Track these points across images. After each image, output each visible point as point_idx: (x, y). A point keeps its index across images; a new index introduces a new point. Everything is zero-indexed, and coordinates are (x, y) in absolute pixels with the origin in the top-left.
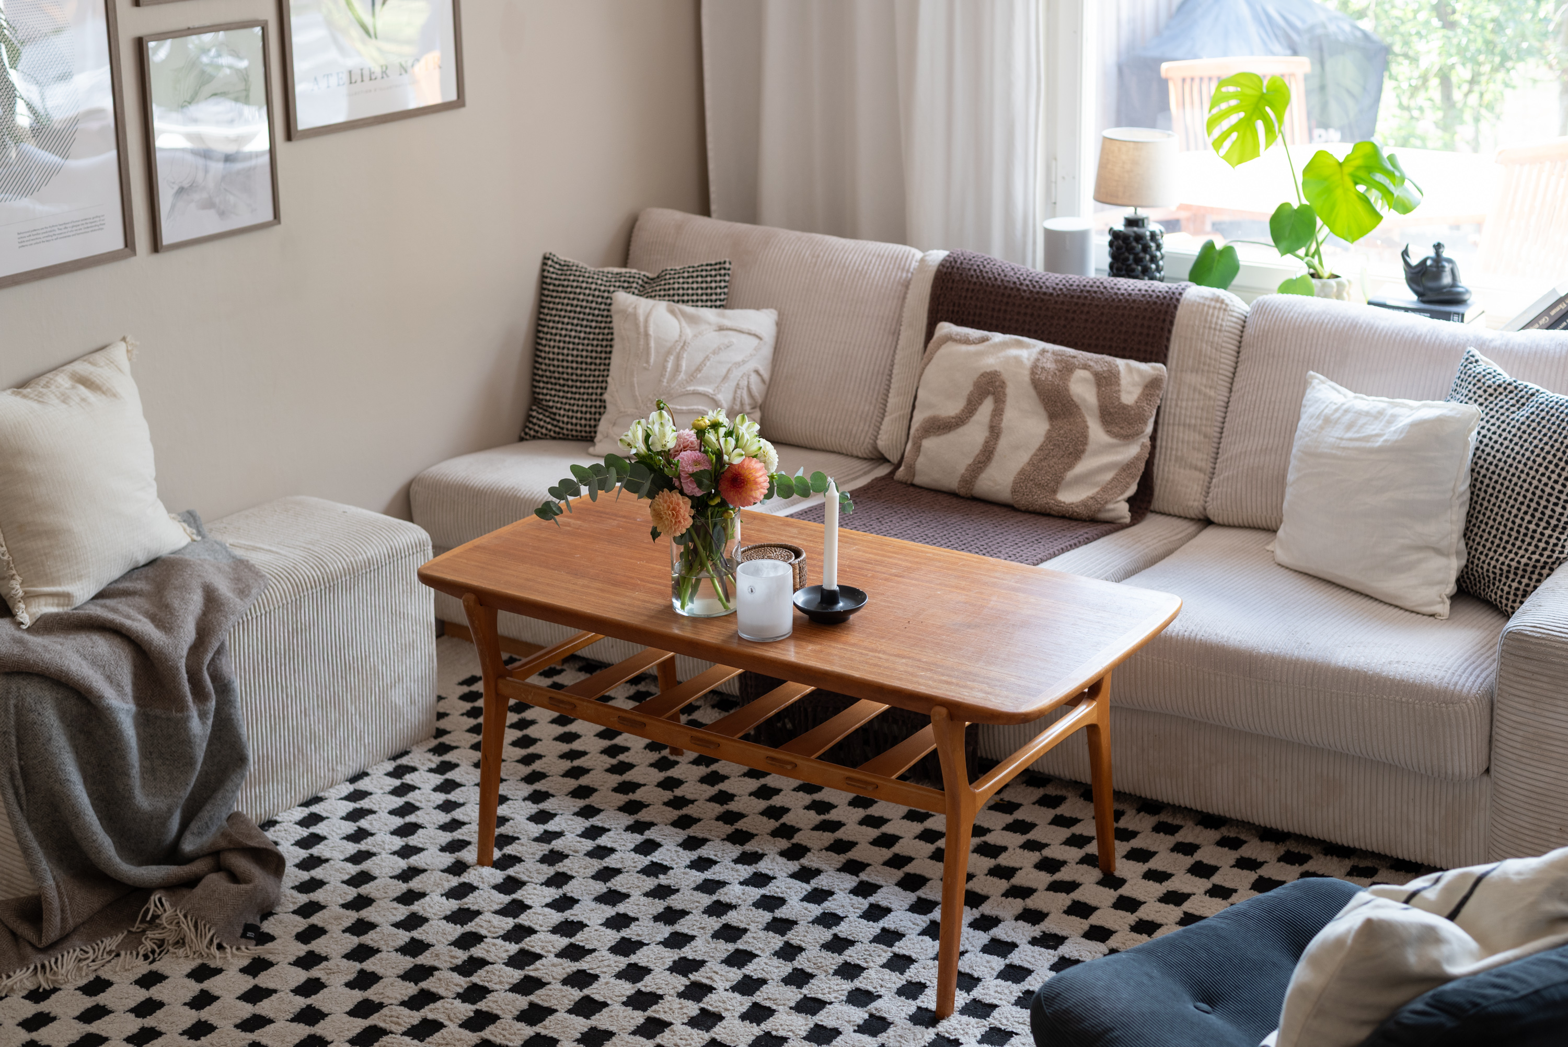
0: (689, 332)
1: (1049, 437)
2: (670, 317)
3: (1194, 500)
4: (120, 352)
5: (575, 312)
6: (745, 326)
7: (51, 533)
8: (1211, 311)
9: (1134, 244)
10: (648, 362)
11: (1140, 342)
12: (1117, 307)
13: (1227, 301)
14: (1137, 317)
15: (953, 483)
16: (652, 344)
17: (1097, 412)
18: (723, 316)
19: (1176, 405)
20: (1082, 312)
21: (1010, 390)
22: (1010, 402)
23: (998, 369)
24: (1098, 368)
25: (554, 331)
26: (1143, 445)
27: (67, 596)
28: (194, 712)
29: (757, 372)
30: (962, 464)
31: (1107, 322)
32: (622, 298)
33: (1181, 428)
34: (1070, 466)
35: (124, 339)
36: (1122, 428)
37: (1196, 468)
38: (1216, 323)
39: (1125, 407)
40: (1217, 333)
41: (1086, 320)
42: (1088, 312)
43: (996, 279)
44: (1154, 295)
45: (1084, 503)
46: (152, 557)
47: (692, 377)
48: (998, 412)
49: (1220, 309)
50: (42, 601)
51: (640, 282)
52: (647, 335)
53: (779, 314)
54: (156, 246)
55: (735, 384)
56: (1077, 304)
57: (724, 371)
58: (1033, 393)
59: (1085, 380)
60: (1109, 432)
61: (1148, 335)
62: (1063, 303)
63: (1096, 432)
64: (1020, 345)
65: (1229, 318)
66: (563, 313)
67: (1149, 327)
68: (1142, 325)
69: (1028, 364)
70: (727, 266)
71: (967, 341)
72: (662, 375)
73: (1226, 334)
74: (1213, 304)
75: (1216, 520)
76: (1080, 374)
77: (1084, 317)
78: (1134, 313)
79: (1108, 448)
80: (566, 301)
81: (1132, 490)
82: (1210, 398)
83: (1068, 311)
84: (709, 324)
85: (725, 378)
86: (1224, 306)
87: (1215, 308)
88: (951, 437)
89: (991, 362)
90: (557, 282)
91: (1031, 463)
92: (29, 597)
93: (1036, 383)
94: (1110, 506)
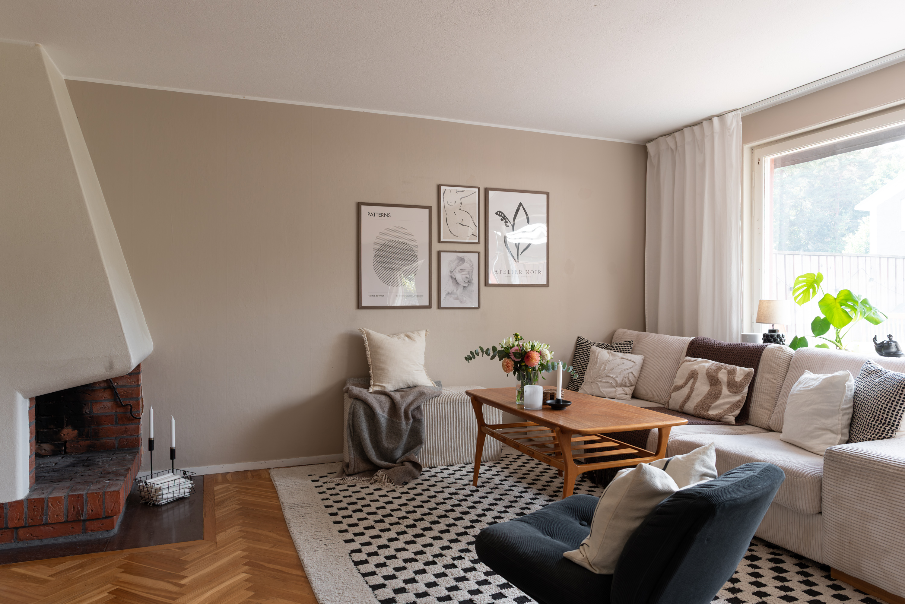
0: (611, 358)
1: (709, 392)
2: (607, 354)
3: (765, 421)
4: (423, 333)
5: (584, 353)
6: (629, 358)
7: (383, 369)
8: (776, 351)
9: (770, 338)
10: (596, 366)
11: (749, 362)
12: (743, 350)
13: (783, 348)
14: (749, 353)
15: (677, 407)
16: (598, 361)
17: (726, 384)
18: (624, 355)
19: (760, 385)
20: (731, 353)
21: (699, 376)
22: (698, 380)
23: (696, 369)
24: (729, 368)
25: (577, 358)
26: (743, 397)
27: (384, 387)
28: (404, 422)
29: (632, 373)
30: (681, 400)
31: (739, 356)
32: (594, 348)
33: (762, 394)
34: (714, 402)
35: (426, 330)
36: (734, 389)
37: (767, 409)
38: (778, 356)
39: (736, 382)
40: (778, 359)
41: (732, 355)
42: (733, 352)
43: (707, 343)
44: (757, 346)
45: (716, 415)
46: (415, 385)
47: (609, 372)
48: (694, 383)
49: (780, 350)
50: (377, 387)
51: (606, 346)
52: (597, 358)
53: (645, 358)
54: (439, 307)
55: (623, 375)
56: (730, 350)
57: (620, 371)
58: (706, 377)
59: (724, 373)
60: (729, 391)
61: (752, 359)
62: (726, 350)
63: (725, 391)
64: (707, 362)
65: (784, 354)
66: (580, 353)
67: (752, 357)
68: (750, 356)
69: (707, 367)
70: (632, 342)
71: (690, 361)
72: (600, 370)
73: (782, 360)
74: (778, 349)
75: (773, 429)
76: (723, 371)
77: (732, 354)
78: (748, 352)
79: (728, 396)
80: (582, 350)
81: (737, 412)
82: (774, 383)
83: (727, 352)
84: (619, 357)
85: (620, 373)
86: (782, 350)
87: (778, 350)
88: (679, 392)
89: (695, 367)
90: (580, 344)
91: (701, 400)
92: (374, 385)
93: (707, 373)
94: (726, 417)
